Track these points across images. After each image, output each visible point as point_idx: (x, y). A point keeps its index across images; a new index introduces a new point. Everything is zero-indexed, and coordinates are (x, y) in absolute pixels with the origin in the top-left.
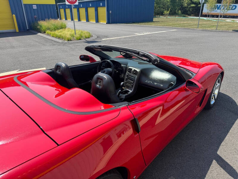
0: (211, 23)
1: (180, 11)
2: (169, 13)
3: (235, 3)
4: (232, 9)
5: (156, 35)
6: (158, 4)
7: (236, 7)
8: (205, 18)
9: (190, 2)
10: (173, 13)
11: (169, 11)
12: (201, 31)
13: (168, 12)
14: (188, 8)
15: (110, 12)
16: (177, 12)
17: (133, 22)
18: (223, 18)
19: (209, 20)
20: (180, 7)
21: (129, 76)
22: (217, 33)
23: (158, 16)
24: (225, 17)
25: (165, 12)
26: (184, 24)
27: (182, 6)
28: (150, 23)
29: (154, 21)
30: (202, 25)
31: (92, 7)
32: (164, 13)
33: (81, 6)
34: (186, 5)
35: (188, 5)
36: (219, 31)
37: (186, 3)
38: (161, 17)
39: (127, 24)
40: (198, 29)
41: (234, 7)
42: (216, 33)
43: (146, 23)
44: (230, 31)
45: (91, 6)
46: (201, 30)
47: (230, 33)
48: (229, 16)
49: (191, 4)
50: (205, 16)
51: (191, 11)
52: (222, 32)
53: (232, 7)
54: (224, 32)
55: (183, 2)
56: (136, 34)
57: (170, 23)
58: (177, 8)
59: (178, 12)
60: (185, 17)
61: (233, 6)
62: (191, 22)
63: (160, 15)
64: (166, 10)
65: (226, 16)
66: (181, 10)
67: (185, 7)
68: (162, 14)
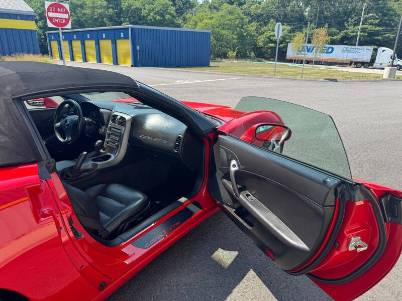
0: (297, 69)
1: (252, 53)
2: (237, 56)
3: (330, 44)
4: (327, 52)
5: (209, 84)
6: (219, 41)
7: (333, 49)
8: (290, 64)
9: (268, 40)
10: (242, 55)
11: (236, 52)
12: (278, 80)
13: (235, 54)
14: (264, 48)
15: (138, 48)
16: (248, 54)
17: (178, 67)
18: (315, 64)
19: (295, 67)
20: (253, 46)
21: (112, 129)
22: (303, 82)
23: (219, 59)
24: (318, 63)
25: (229, 53)
26: (256, 70)
27: (255, 45)
28: (205, 68)
29: (210, 65)
30: (283, 72)
31: (106, 39)
32: (228, 55)
33: (88, 37)
34: (261, 44)
35: (264, 44)
36: (306, 80)
37: (262, 41)
38: (224, 60)
39: (166, 68)
40: (276, 77)
41: (330, 50)
42: (300, 82)
43: (198, 68)
44: (321, 80)
45: (104, 37)
46: (279, 78)
47: (321, 83)
48: (324, 62)
49: (269, 43)
50: (291, 61)
51: (269, 53)
52: (310, 80)
53: (328, 50)
54: (313, 81)
55: (257, 40)
56: (176, 81)
57: (236, 68)
58: (249, 48)
59: (250, 54)
60: (260, 61)
61: (329, 48)
62: (268, 68)
63: (222, 58)
64: (230, 50)
65: (320, 62)
66: (254, 52)
67: (261, 48)
68: (224, 56)
